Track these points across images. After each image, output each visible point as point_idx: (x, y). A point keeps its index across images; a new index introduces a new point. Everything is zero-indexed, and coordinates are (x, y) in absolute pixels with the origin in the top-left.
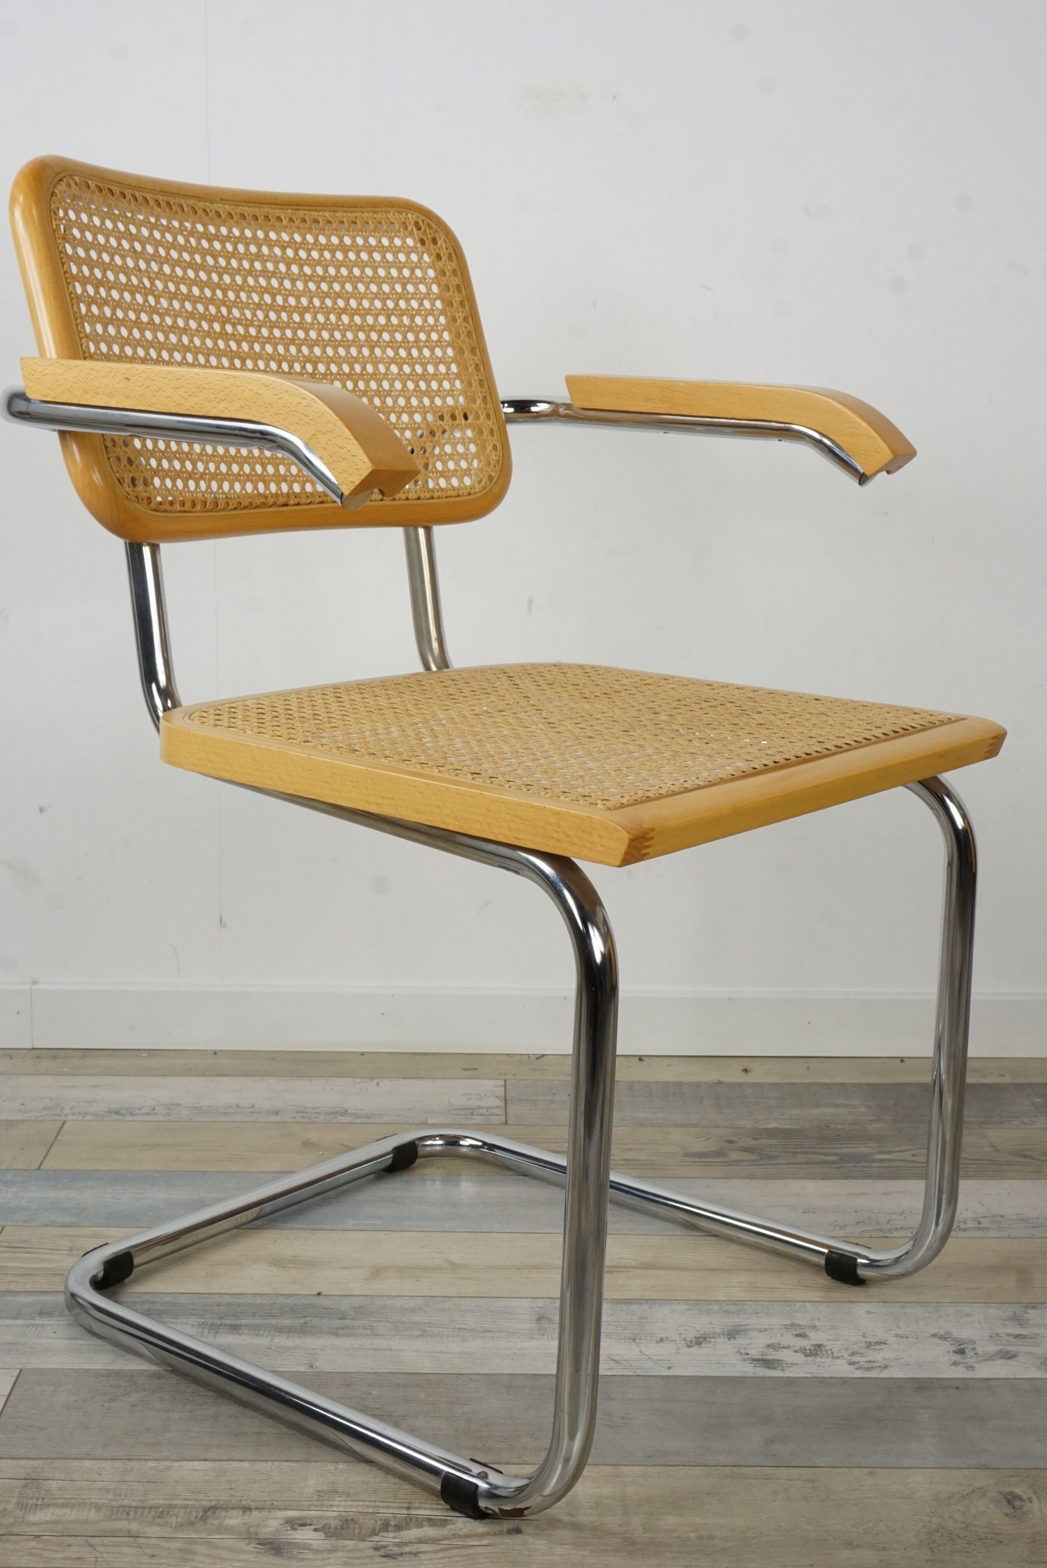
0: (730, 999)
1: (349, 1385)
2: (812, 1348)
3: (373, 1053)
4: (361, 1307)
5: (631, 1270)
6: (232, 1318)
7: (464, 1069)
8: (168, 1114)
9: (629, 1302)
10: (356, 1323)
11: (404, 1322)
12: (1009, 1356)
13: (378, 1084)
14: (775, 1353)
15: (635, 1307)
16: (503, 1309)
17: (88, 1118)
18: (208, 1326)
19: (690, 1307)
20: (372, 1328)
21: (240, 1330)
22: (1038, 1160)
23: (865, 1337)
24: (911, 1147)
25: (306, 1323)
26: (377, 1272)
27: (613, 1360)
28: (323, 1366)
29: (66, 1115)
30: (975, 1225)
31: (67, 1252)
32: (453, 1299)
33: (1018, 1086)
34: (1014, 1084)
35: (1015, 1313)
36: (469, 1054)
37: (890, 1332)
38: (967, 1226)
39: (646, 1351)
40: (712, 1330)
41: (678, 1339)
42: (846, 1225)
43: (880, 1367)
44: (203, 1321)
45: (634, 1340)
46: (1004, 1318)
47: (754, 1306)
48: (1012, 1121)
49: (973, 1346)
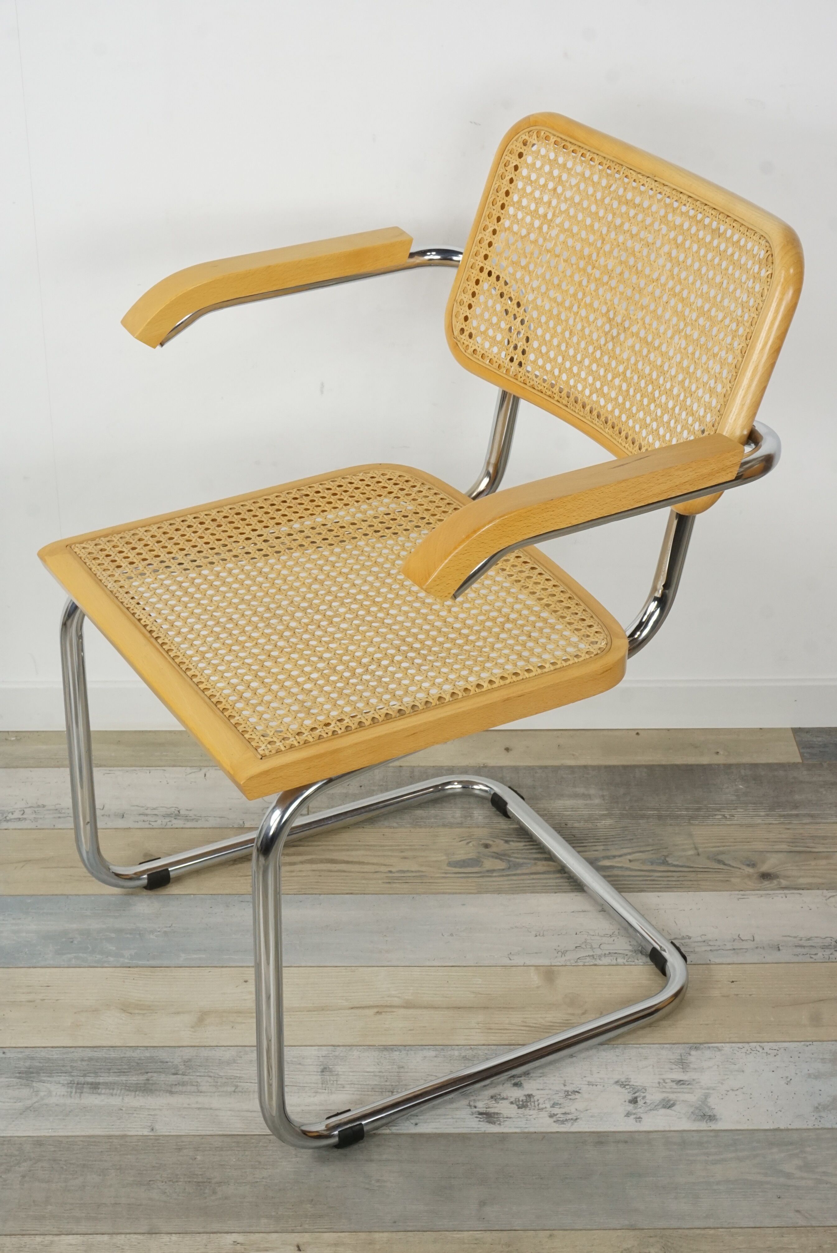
1: (180, 1150)
2: (524, 1098)
4: (190, 1060)
5: (397, 1009)
6: (92, 1075)
8: (36, 819)
9: (391, 1048)
10: (186, 1078)
11: (221, 1077)
12: (668, 1105)
14: (496, 1105)
15: (396, 1054)
16: (296, 1059)
18: (75, 1085)
19: (437, 1052)
20: (197, 1084)
21: (99, 1088)
22: (730, 866)
23: (565, 1085)
24: (629, 850)
25: (148, 1080)
26: (202, 1017)
28: (161, 1128)
33: (727, 768)
34: (725, 765)
35: (681, 1055)
37: (585, 1079)
42: (567, 951)
43: (572, 1119)
44: (71, 1079)
46: (672, 1061)
47: (486, 1052)
48: (716, 815)
49: (643, 1095)
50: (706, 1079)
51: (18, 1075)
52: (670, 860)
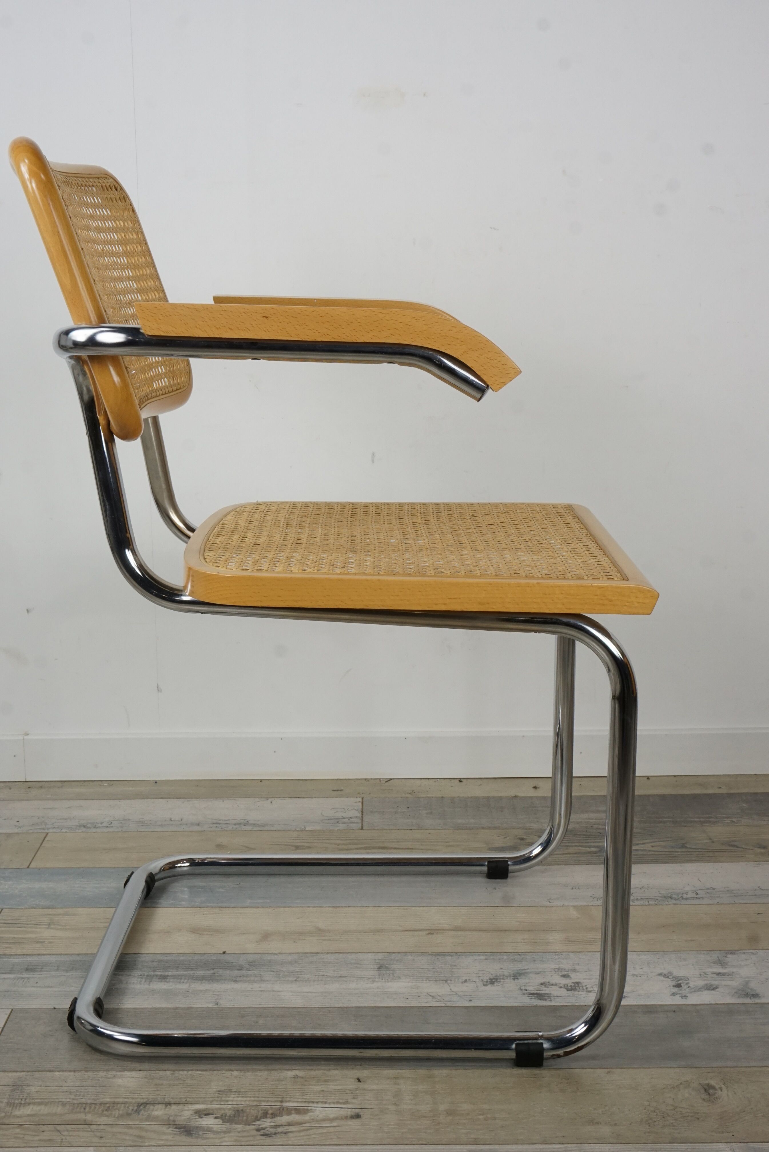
0: (524, 736)
1: (243, 1017)
2: (573, 985)
3: (269, 780)
4: (254, 962)
5: (448, 932)
6: (164, 970)
7: (333, 790)
8: (122, 827)
9: (443, 954)
10: (250, 972)
11: (284, 972)
12: (711, 988)
13: (271, 802)
14: (546, 989)
15: (448, 958)
16: (354, 961)
17: (64, 830)
18: (145, 977)
19: (487, 957)
20: (261, 976)
21: (167, 979)
22: (742, 848)
24: (651, 841)
25: (214, 973)
26: (266, 936)
27: (431, 996)
28: (225, 1003)
29: (48, 829)
30: (694, 895)
31: (47, 926)
32: (319, 955)
33: (730, 795)
34: (728, 794)
35: (718, 958)
36: (337, 779)
38: (688, 896)
39: (455, 989)
40: (502, 973)
41: (477, 980)
44: (141, 973)
45: (446, 981)
46: (711, 961)
47: (533, 956)
48: (724, 821)
49: (687, 982)
50: (746, 972)
52: (688, 846)
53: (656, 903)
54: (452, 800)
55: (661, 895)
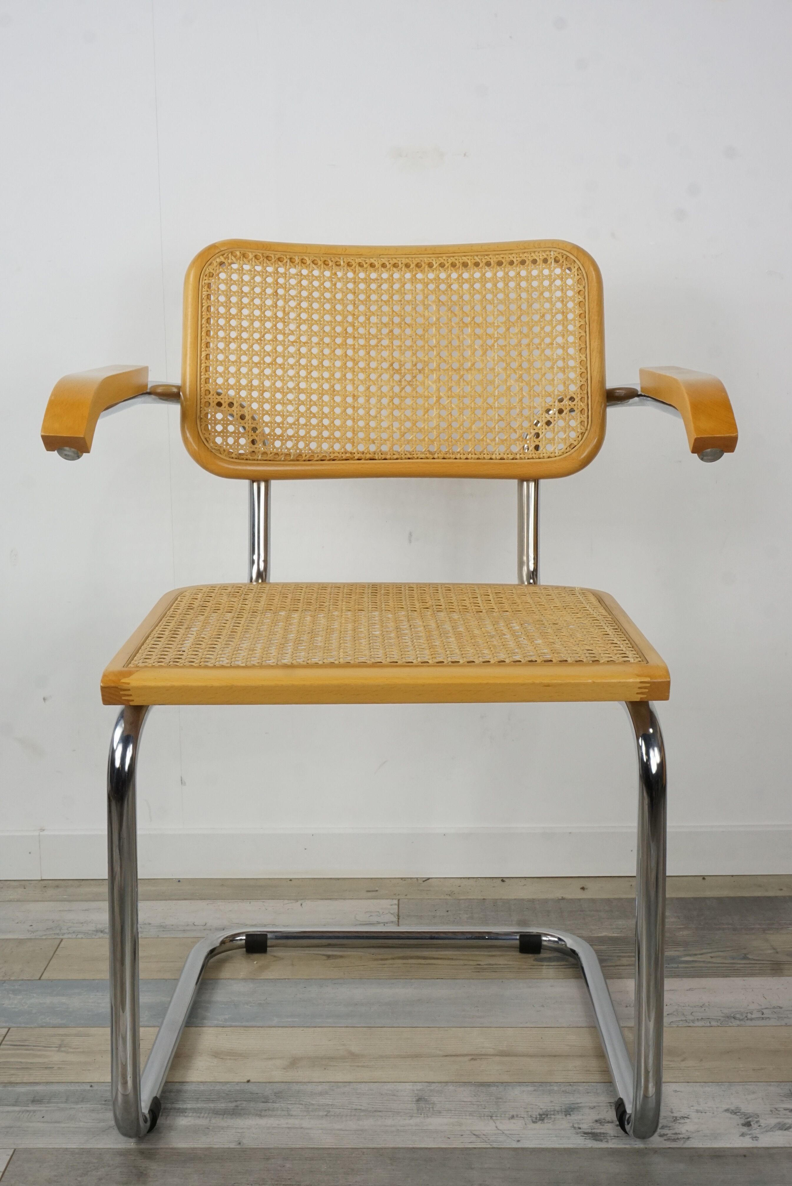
0: (570, 833)
1: (268, 1159)
3: (298, 879)
4: (281, 1092)
5: (491, 1057)
6: (180, 1103)
7: (368, 891)
9: (488, 1085)
10: (276, 1105)
11: (313, 1105)
12: (786, 1128)
13: (301, 905)
14: (601, 1127)
15: (493, 1089)
16: (390, 1092)
17: (80, 936)
19: (536, 1088)
20: (288, 1110)
21: (186, 1112)
23: (672, 1113)
24: (710, 951)
25: (237, 1106)
26: (294, 1063)
27: (474, 1135)
28: (248, 1143)
29: (63, 934)
30: (759, 1015)
31: (57, 1049)
32: (351, 1084)
34: (789, 896)
35: (790, 1091)
36: (372, 879)
37: (692, 1108)
38: (753, 1016)
39: (501, 1127)
40: (553, 1107)
41: (525, 1116)
43: (684, 1138)
45: (491, 1117)
46: (782, 1095)
47: (586, 1087)
48: (788, 927)
49: (756, 1120)
51: (104, 1102)
52: (750, 957)
53: (719, 1024)
54: (495, 902)
55: (723, 1015)
